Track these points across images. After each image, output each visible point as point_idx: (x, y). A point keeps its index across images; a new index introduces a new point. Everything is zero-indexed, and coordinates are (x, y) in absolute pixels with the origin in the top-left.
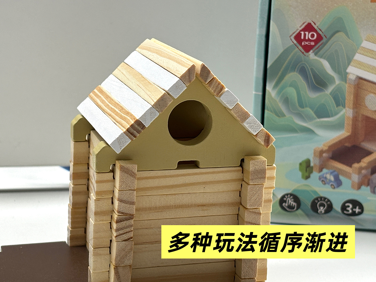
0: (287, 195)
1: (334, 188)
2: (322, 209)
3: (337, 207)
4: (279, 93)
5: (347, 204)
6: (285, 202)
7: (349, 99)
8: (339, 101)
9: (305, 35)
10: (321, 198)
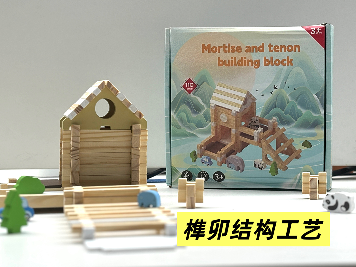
1: (209, 166)
4: (177, 116)
7: (212, 117)
9: (188, 84)
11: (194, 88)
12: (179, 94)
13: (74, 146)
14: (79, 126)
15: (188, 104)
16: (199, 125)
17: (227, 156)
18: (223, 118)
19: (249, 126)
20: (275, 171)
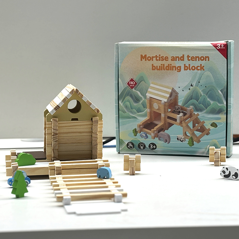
0: (129, 142)
2: (142, 147)
3: (147, 146)
4: (123, 104)
5: (150, 145)
6: (129, 145)
7: (148, 105)
8: (144, 106)
9: (131, 83)
10: (141, 143)
11: (135, 85)
12: (125, 89)
13: (54, 132)
14: (57, 119)
15: (131, 96)
16: (139, 111)
17: (159, 132)
18: (156, 106)
19: (174, 112)
20: (191, 143)
